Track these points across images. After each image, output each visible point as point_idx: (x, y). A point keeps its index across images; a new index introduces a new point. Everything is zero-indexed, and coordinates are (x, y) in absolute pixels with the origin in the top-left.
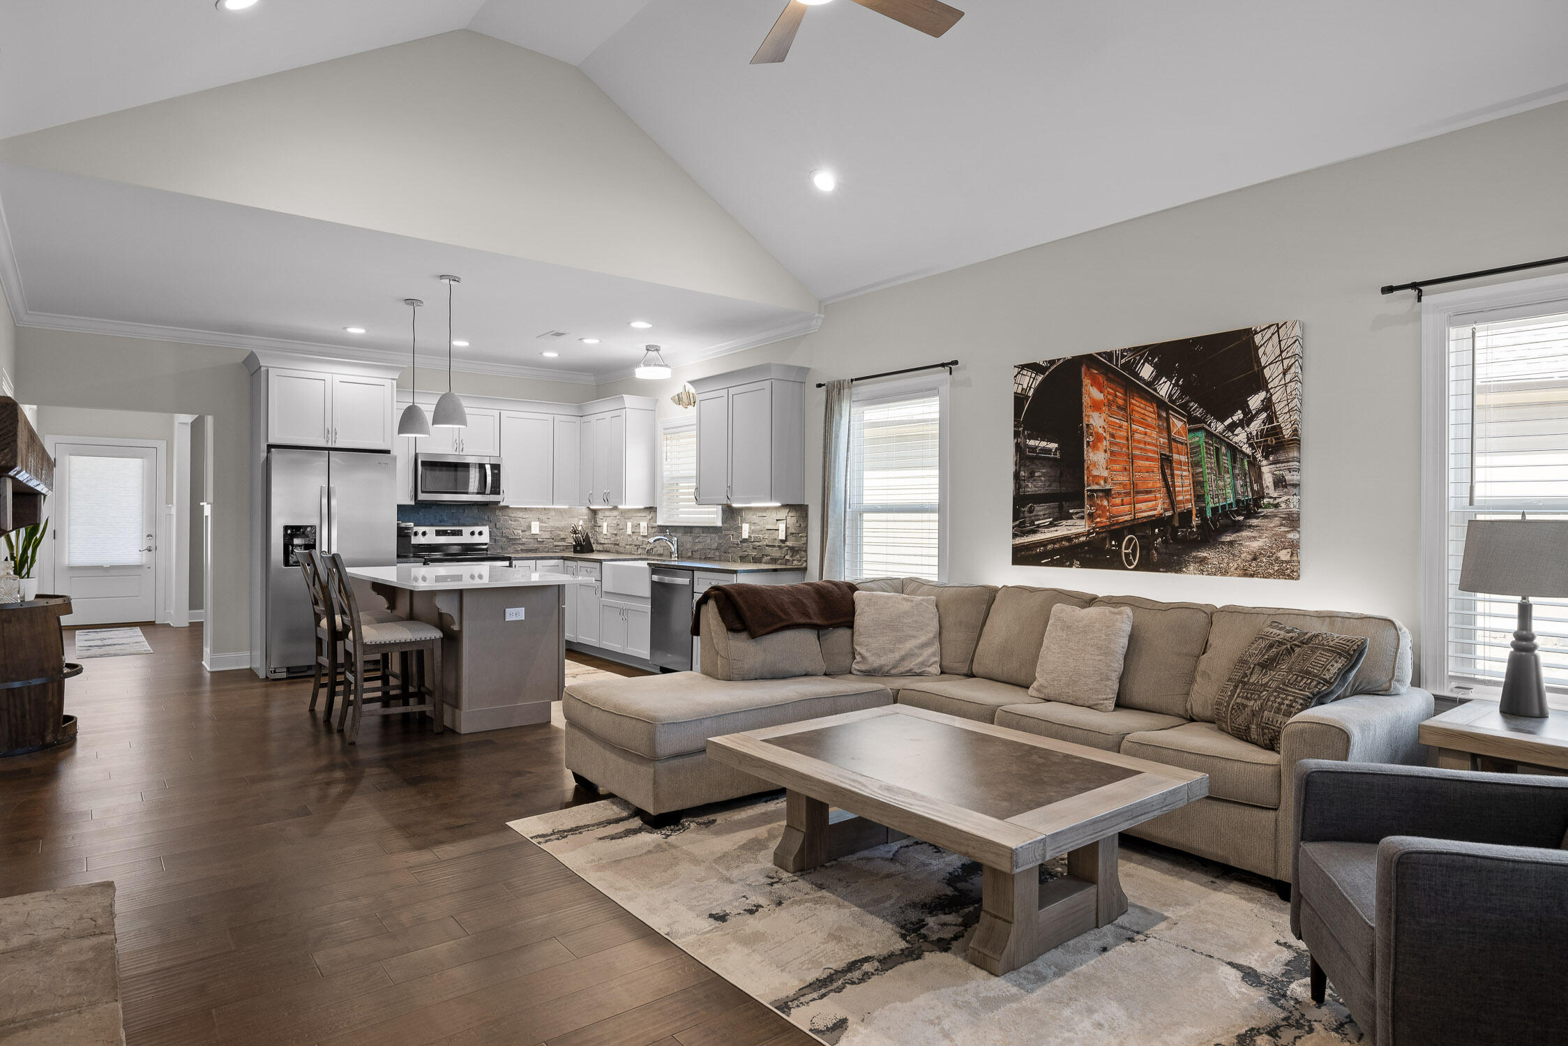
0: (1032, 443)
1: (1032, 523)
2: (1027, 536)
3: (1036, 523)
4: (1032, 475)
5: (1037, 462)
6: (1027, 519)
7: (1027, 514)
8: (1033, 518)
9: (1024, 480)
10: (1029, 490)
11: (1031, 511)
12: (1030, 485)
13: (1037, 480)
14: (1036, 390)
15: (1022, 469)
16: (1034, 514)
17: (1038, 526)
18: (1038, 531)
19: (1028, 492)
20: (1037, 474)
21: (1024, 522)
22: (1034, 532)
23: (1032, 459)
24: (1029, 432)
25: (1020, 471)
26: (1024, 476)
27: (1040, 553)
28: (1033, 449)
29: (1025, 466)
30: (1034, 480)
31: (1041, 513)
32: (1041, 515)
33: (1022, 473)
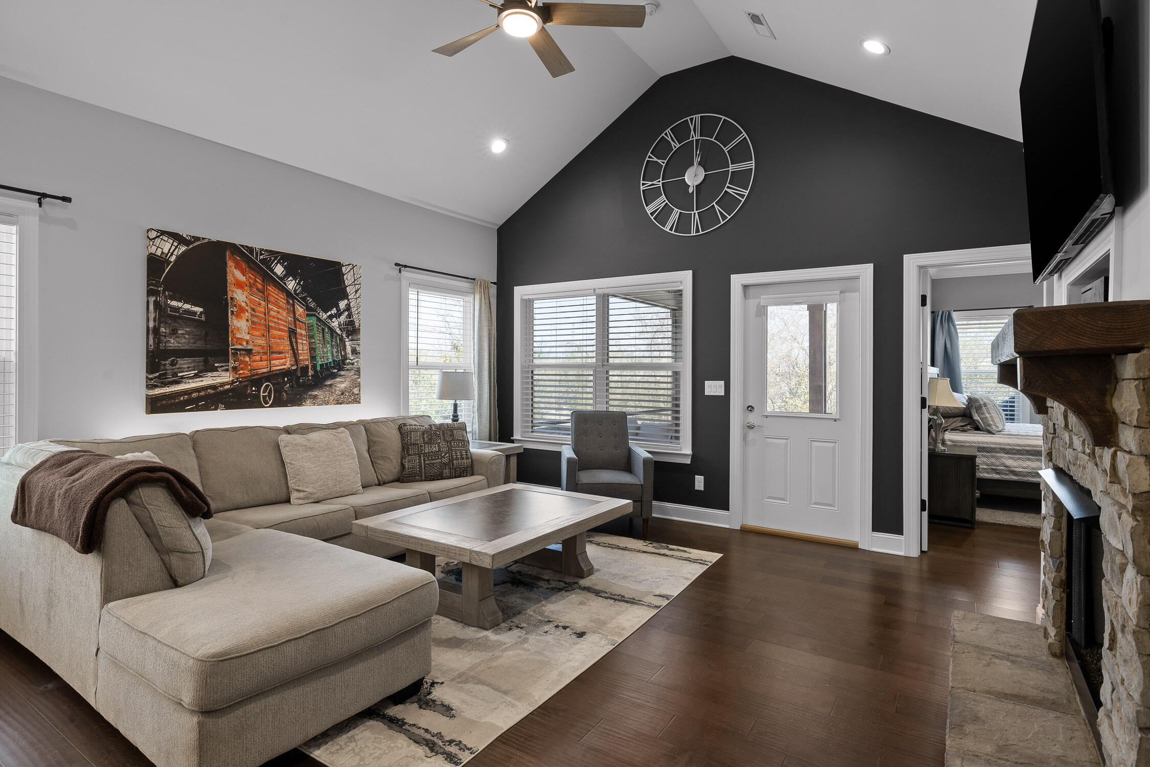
0: (174, 303)
1: (175, 375)
2: (168, 387)
3: (179, 375)
4: (174, 332)
5: (181, 322)
6: (169, 372)
7: (168, 367)
8: (176, 370)
9: (165, 336)
10: (172, 345)
11: (173, 364)
12: (172, 341)
13: (180, 337)
14: (179, 258)
15: (162, 325)
16: (177, 366)
17: (182, 377)
18: (182, 382)
19: (171, 346)
20: (180, 332)
21: (165, 374)
22: (177, 382)
23: (174, 318)
24: (170, 293)
25: (159, 327)
26: (166, 333)
27: (184, 400)
28: (176, 309)
29: (166, 323)
30: (177, 337)
31: (185, 366)
32: (185, 368)
33: (162, 329)
